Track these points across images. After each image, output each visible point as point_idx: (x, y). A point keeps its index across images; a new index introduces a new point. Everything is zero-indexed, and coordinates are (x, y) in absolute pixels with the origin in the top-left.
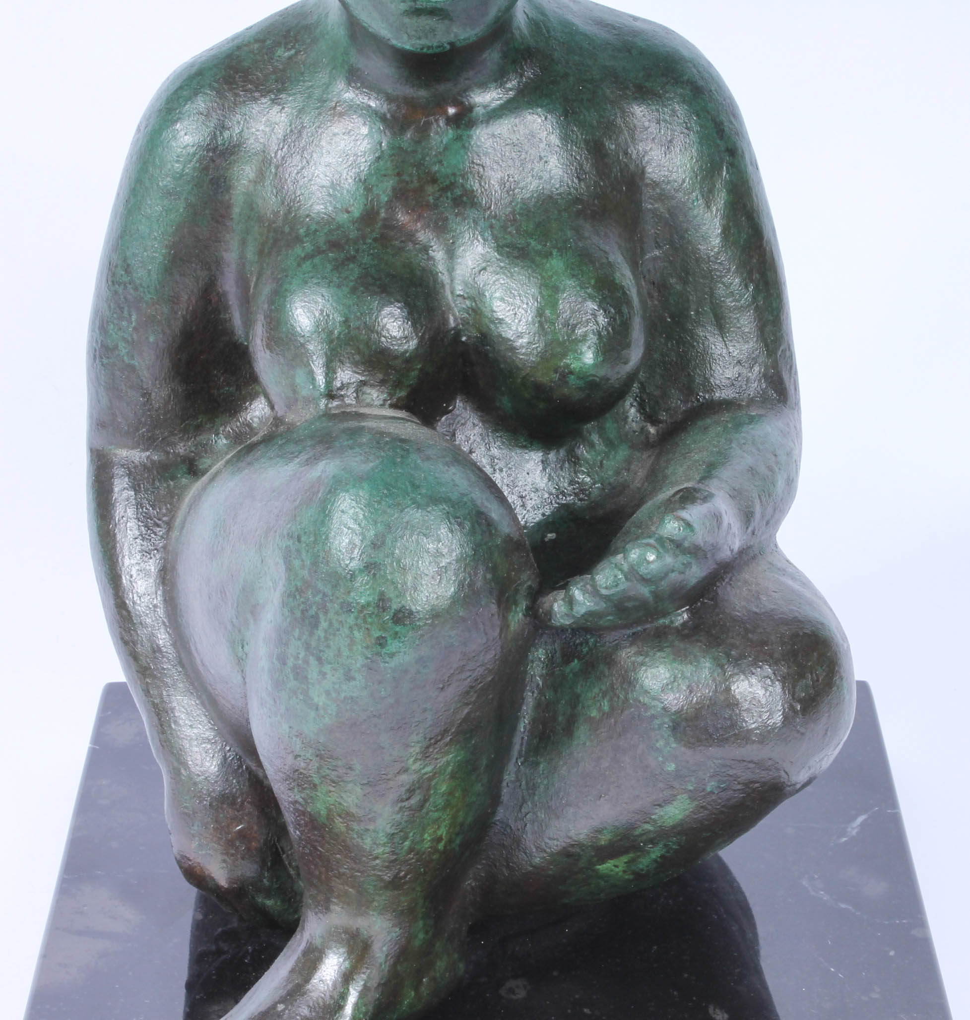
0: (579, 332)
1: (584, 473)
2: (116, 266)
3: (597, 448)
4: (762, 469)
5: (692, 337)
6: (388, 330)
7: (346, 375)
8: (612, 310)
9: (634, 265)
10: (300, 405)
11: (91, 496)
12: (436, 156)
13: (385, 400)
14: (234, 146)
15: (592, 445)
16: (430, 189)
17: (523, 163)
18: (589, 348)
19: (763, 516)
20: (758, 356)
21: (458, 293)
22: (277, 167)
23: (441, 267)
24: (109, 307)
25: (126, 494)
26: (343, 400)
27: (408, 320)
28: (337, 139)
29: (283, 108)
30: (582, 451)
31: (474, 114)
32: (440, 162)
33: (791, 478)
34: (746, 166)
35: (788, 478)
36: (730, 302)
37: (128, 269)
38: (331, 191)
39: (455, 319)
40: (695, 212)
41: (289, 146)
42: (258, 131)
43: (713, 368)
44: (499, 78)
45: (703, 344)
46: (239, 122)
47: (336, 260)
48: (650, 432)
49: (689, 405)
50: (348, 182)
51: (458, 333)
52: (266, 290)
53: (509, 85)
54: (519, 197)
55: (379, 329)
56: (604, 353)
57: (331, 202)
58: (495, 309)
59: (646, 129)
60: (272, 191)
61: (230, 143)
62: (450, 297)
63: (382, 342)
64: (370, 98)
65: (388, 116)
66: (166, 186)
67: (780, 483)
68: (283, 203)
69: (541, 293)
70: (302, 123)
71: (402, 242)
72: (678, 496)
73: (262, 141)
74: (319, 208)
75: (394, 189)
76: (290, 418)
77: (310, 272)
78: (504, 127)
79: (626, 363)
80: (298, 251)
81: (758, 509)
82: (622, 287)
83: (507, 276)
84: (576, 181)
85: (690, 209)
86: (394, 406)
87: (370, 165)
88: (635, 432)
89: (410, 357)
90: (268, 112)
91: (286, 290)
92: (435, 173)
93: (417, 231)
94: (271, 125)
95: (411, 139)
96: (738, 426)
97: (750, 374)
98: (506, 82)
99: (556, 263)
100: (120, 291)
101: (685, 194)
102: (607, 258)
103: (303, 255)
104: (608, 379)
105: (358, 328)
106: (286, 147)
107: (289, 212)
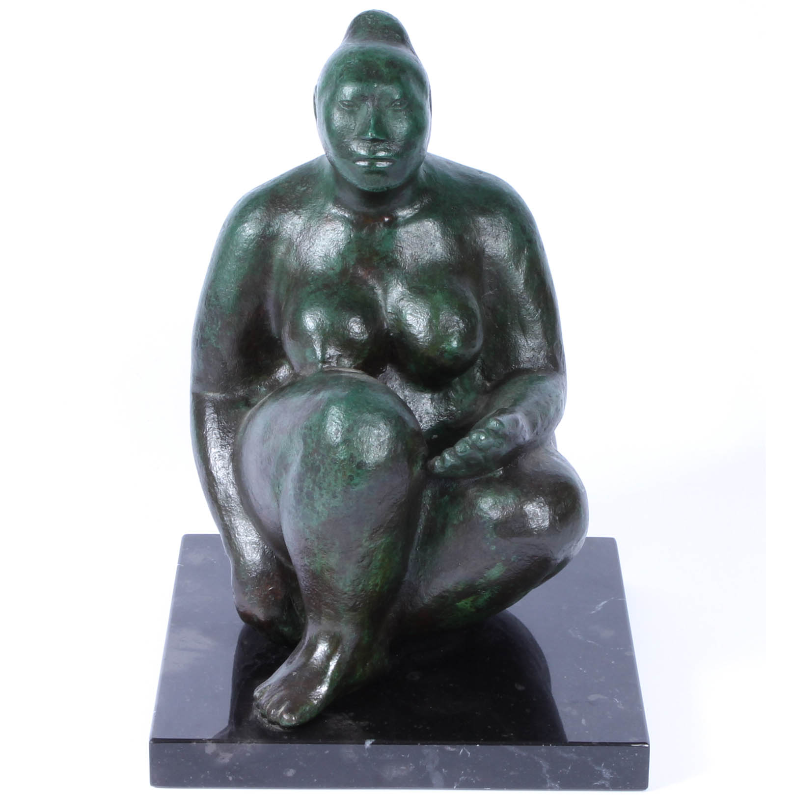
0: (450, 331)
1: (452, 405)
2: (211, 297)
3: (459, 392)
4: (543, 402)
5: (509, 336)
6: (353, 329)
7: (331, 351)
8: (467, 320)
9: (479, 299)
10: (308, 366)
11: (193, 418)
12: (378, 242)
13: (351, 365)
14: (275, 236)
15: (457, 391)
16: (375, 258)
17: (422, 246)
18: (455, 339)
19: (542, 426)
20: (543, 346)
21: (389, 311)
22: (297, 246)
23: (380, 298)
24: (206, 317)
25: (212, 416)
26: (330, 364)
27: (364, 324)
28: (328, 233)
29: (301, 217)
30: (452, 394)
31: (398, 221)
32: (380, 245)
33: (559, 408)
34: (537, 248)
35: (557, 408)
36: (528, 318)
37: (217, 298)
38: (325, 259)
39: (387, 325)
40: (511, 272)
41: (303, 236)
42: (287, 228)
43: (520, 352)
44: (410, 204)
45: (515, 339)
46: (277, 224)
47: (326, 293)
48: (486, 385)
49: (508, 371)
50: (333, 253)
51: (389, 331)
52: (291, 309)
53: (416, 207)
54: (420, 263)
55: (349, 328)
56: (462, 342)
57: (324, 264)
58: (407, 319)
59: (486, 229)
60: (294, 259)
61: (272, 234)
62: (385, 313)
63: (350, 335)
64: (345, 213)
65: (354, 221)
66: (239, 255)
67: (552, 410)
68: (300, 264)
69: (431, 311)
70: (310, 224)
71: (361, 285)
72: (498, 412)
73: (289, 233)
74: (319, 267)
75: (357, 259)
76: (303, 373)
77: (314, 300)
78: (412, 228)
79: (474, 347)
80: (308, 289)
81: (540, 421)
82: (472, 309)
83: (414, 303)
84: (449, 255)
85: (508, 270)
86: (355, 368)
87: (345, 246)
88: (479, 385)
89: (364, 343)
90: (293, 219)
91: (302, 309)
92: (378, 250)
93: (368, 280)
94: (293, 224)
95: (366, 233)
96: (531, 382)
97: (539, 356)
98: (414, 205)
99: (439, 297)
100: (213, 309)
101: (505, 262)
102: (464, 294)
103: (310, 291)
104: (464, 355)
105: (338, 328)
106: (302, 236)
107: (303, 269)
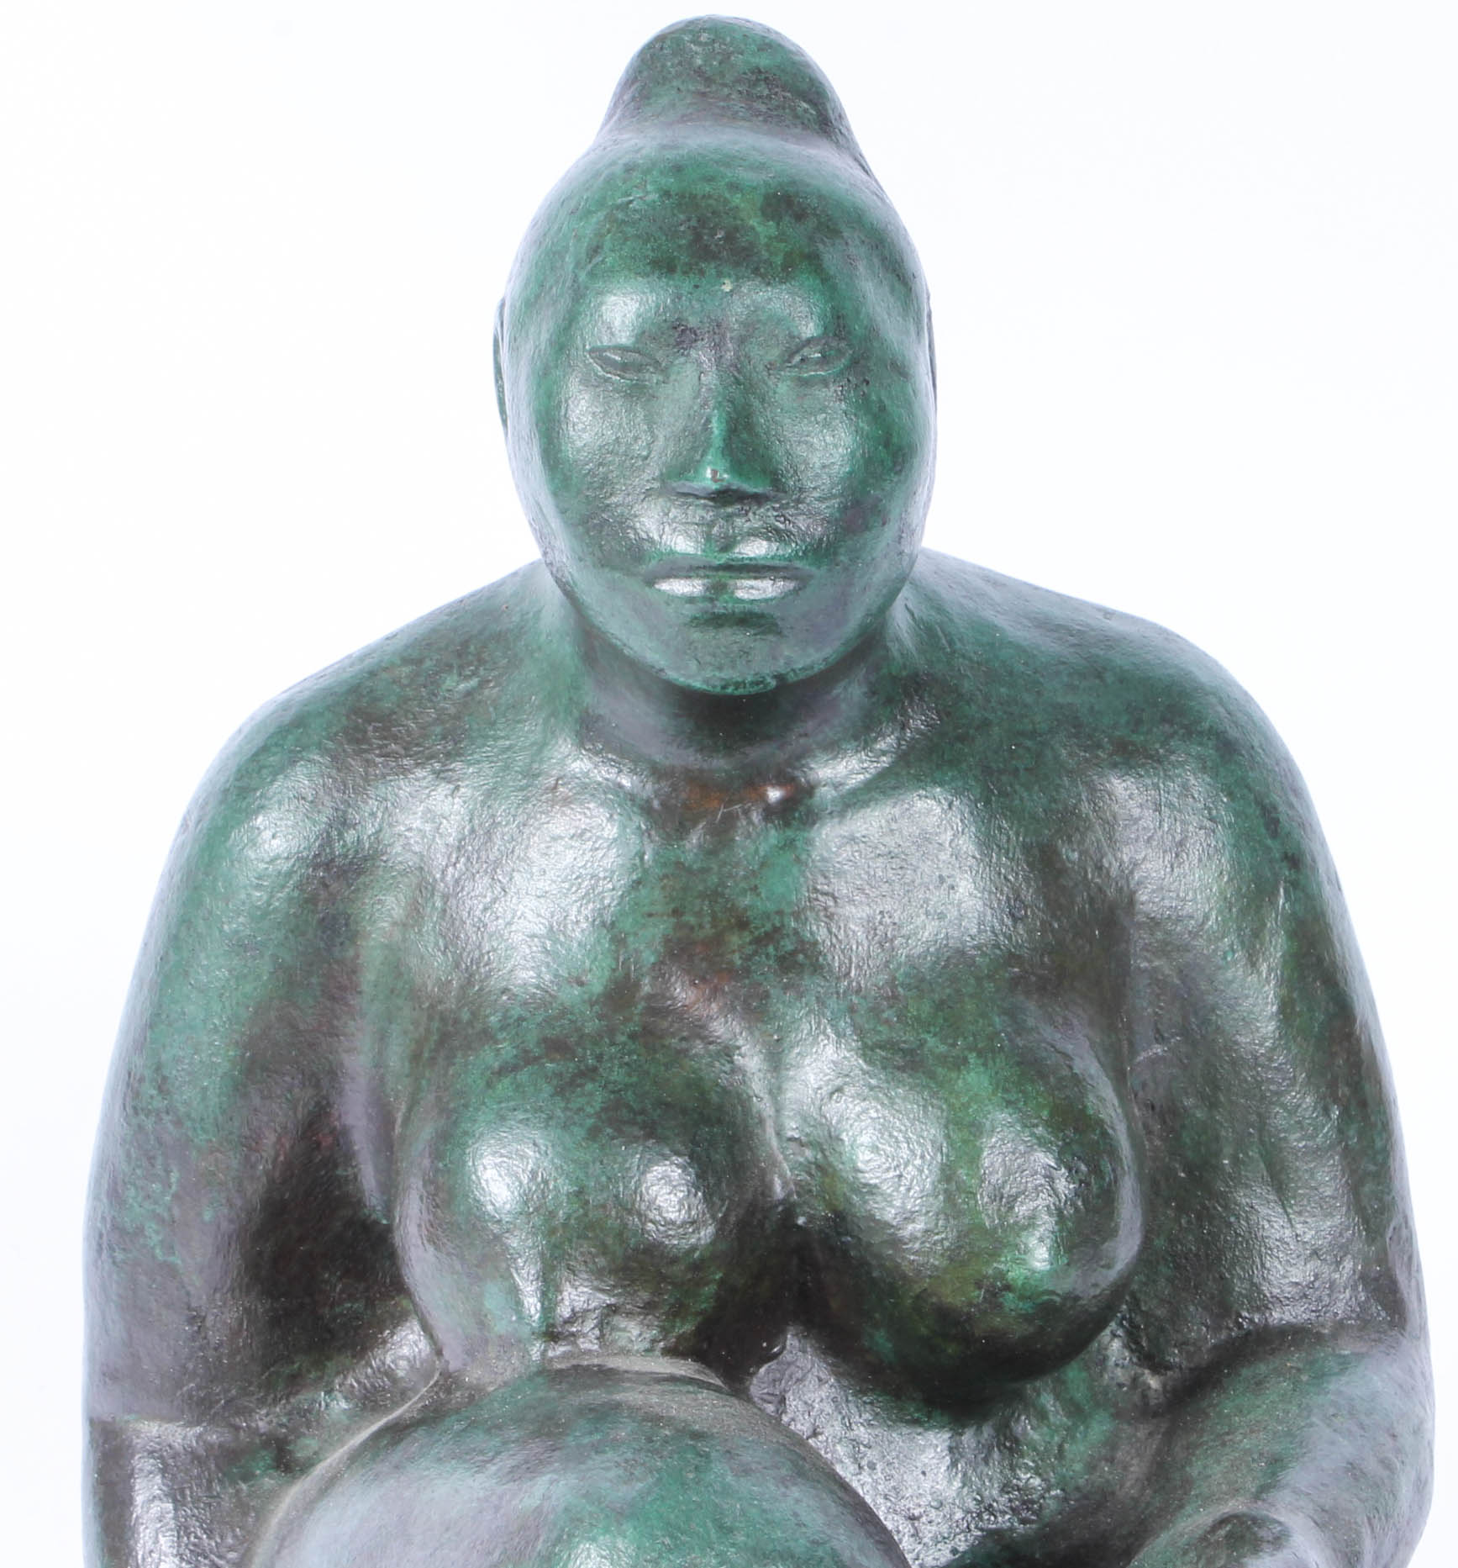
0: (1022, 1210)
1: (1028, 1468)
2: (141, 1080)
3: (1052, 1419)
4: (1372, 1466)
5: (1226, 1207)
6: (659, 1208)
7: (577, 1296)
8: (1083, 1168)
9: (1119, 1077)
10: (492, 1352)
11: (90, 1511)
12: (745, 878)
13: (654, 1341)
14: (365, 859)
15: (1042, 1415)
16: (735, 940)
17: (909, 889)
18: (1041, 1240)
19: (1376, 1558)
20: (1350, 1241)
21: (790, 1134)
22: (446, 898)
23: (757, 1086)
24: (128, 1155)
25: (156, 1508)
26: (574, 1343)
27: (698, 1189)
28: (559, 847)
29: (457, 788)
30: (1025, 1427)
31: (817, 799)
32: (755, 889)
33: (1423, 1478)
34: (1319, 885)
35: (1419, 1479)
36: (1296, 1141)
37: (163, 1086)
38: (548, 943)
39: (785, 1184)
40: (1229, 975)
41: (468, 859)
42: (410, 829)
43: (1268, 1265)
44: (863, 733)
45: (1247, 1220)
46: (373, 814)
47: (560, 1075)
48: (1149, 1387)
49: (1223, 1336)
50: (580, 923)
51: (790, 1211)
52: (425, 1132)
53: (881, 745)
54: (903, 953)
55: (643, 1207)
56: (1069, 1249)
57: (548, 966)
58: (860, 1165)
59: (1136, 821)
60: (436, 944)
61: (357, 852)
62: (774, 1142)
63: (648, 1232)
64: (620, 771)
65: (656, 804)
66: (236, 932)
67: (1405, 1491)
68: (457, 966)
69: (948, 1136)
70: (493, 816)
71: (683, 1039)
72: (1222, 1532)
73: (417, 848)
74: (526, 976)
75: (667, 941)
76: (474, 1375)
77: (509, 1099)
78: (871, 822)
79: (1109, 1266)
80: (488, 1057)
81: (1368, 1546)
82: (1100, 1123)
83: (882, 1104)
84: (1007, 920)
85: (1220, 968)
86: (672, 1352)
87: (622, 896)
88: (1120, 1385)
89: (702, 1260)
90: (429, 796)
91: (466, 1133)
92: (745, 909)
93: (711, 1018)
94: (431, 816)
95: (700, 846)
96: (1320, 1377)
97: (1337, 1276)
98: (875, 740)
99: (976, 1079)
100: (149, 1124)
101: (1209, 940)
102: (1071, 1068)
103: (496, 1065)
104: (1077, 1298)
105: (604, 1206)
106: (463, 860)
107: (469, 982)
